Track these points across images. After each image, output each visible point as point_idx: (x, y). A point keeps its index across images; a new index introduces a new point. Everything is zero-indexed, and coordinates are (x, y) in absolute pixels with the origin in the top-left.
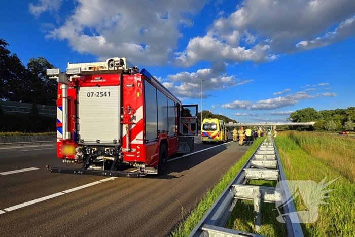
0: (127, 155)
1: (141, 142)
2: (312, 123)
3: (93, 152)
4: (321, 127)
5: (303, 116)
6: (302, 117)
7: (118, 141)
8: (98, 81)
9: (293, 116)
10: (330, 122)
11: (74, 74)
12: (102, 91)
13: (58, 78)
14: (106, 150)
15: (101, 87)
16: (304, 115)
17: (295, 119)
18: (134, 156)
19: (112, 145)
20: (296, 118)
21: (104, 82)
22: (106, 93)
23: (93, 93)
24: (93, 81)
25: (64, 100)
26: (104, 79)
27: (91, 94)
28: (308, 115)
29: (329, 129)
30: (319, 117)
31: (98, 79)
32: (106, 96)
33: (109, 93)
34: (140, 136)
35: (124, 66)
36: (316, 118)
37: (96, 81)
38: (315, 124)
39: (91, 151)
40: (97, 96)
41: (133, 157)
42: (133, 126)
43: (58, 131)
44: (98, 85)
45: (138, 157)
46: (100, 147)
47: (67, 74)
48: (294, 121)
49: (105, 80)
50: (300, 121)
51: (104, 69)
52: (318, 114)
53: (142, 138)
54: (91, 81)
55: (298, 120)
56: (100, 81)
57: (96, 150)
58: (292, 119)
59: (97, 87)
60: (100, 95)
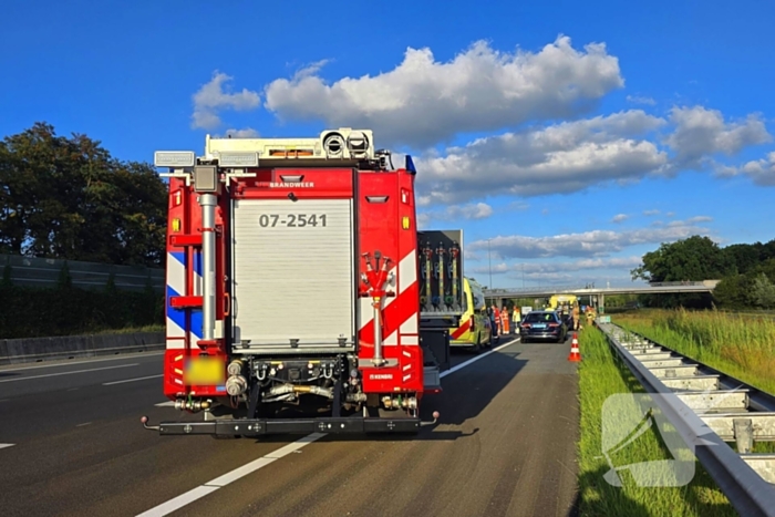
0: (372, 377)
1: (414, 341)
2: (709, 285)
3: (273, 372)
4: (735, 295)
5: (682, 263)
6: (679, 266)
7: (349, 340)
8: (292, 185)
9: (652, 262)
10: (758, 281)
11: (235, 168)
12: (302, 213)
13: (188, 176)
14: (310, 366)
15: (299, 202)
16: (684, 258)
17: (658, 272)
18: (390, 377)
19: (333, 350)
20: (660, 270)
21: (309, 189)
22: (314, 216)
23: (277, 217)
24: (277, 185)
25: (207, 235)
26: (310, 181)
27: (271, 220)
28: (694, 260)
29: (759, 302)
30: (726, 264)
31: (292, 180)
32: (315, 224)
33: (323, 217)
34: (411, 325)
35: (368, 151)
36: (719, 268)
37: (287, 185)
38: (718, 288)
39: (268, 371)
40: (290, 225)
41: (388, 380)
42: (388, 301)
43: (169, 320)
44: (293, 195)
45: (405, 378)
46: (295, 361)
47: (218, 167)
48: (657, 279)
49: (312, 185)
50: (672, 280)
51: (314, 156)
52: (720, 257)
53: (416, 331)
54: (272, 185)
55: (668, 276)
56: (298, 185)
57: (281, 367)
58: (648, 274)
59: (290, 202)
60: (297, 222)
